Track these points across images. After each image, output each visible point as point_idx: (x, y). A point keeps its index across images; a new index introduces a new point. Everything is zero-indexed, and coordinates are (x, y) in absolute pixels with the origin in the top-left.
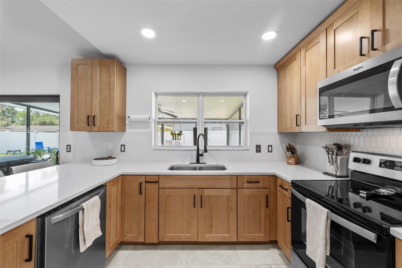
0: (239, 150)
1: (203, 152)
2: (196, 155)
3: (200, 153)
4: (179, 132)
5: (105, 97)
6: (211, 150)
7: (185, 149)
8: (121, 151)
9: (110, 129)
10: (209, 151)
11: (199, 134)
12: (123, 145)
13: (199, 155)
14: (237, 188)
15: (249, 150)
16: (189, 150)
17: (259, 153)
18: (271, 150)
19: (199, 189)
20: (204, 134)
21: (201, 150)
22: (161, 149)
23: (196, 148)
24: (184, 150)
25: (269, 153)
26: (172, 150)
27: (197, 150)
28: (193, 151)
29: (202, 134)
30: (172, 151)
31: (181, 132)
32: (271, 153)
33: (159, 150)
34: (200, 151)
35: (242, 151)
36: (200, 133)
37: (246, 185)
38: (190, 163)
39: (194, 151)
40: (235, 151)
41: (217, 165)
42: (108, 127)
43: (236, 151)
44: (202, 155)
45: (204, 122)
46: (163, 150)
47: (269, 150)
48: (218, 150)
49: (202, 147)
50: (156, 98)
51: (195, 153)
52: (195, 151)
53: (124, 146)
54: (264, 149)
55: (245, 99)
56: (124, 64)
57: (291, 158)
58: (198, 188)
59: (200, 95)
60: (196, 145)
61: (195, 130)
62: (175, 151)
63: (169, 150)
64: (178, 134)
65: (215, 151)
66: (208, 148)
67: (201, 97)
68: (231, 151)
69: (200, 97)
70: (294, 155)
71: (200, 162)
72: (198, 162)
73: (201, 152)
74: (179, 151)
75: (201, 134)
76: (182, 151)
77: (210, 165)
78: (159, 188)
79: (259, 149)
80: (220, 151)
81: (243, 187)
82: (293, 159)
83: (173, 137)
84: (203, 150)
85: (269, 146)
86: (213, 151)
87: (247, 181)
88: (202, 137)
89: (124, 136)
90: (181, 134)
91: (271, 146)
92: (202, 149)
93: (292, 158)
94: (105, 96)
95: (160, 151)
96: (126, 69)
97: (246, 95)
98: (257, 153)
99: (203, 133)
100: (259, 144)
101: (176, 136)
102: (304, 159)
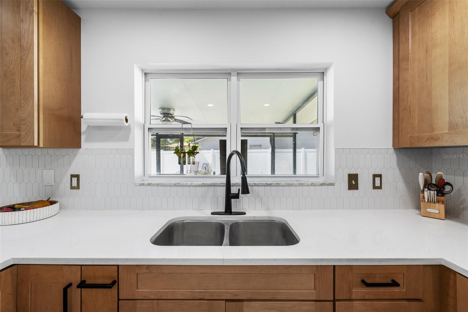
0: (312, 185)
1: (239, 190)
2: (225, 196)
3: (232, 192)
4: (191, 148)
5: (11, 67)
6: (255, 185)
7: (202, 183)
8: (72, 188)
9: (23, 140)
10: (252, 186)
11: (232, 150)
12: (76, 175)
13: (230, 197)
14: (334, 301)
15: (332, 184)
16: (211, 185)
17: (355, 191)
18: (379, 185)
19: (228, 303)
20: (240, 152)
21: (236, 185)
22: (153, 183)
23: (224, 180)
24: (199, 186)
25: (376, 190)
26: (175, 185)
27: (225, 185)
28: (219, 188)
29: (237, 152)
30: (176, 188)
31: (195, 148)
32: (379, 190)
33: (149, 184)
34: (233, 186)
35: (320, 187)
36: (234, 149)
37: (360, 291)
38: (213, 214)
39: (221, 186)
40: (305, 186)
41: (270, 217)
42: (19, 136)
43: (307, 187)
44: (237, 196)
45: (241, 128)
46: (158, 185)
47: (376, 185)
48: (270, 185)
49: (236, 179)
50: (146, 81)
51: (222, 191)
52: (222, 188)
53: (78, 176)
54: (365, 181)
55: (322, 82)
56: (76, 8)
57: (432, 204)
58: (227, 300)
59: (232, 74)
60: (225, 174)
61: (223, 144)
62: (181, 188)
63: (170, 185)
64: (188, 153)
65: (263, 187)
66: (249, 181)
67: (234, 79)
68: (296, 186)
69: (232, 78)
70: (442, 198)
71: (233, 211)
72: (228, 210)
73: (234, 190)
74: (189, 186)
75: (234, 151)
76: (196, 186)
77: (254, 217)
78: (119, 300)
79: (354, 183)
80: (274, 186)
81: (351, 295)
82: (442, 207)
83: (180, 157)
84: (239, 185)
85: (375, 176)
86: (260, 187)
87: (360, 280)
88: (238, 157)
89: (77, 156)
90: (196, 151)
91: (380, 176)
92: (237, 183)
93: (437, 205)
94: (12, 63)
95: (150, 187)
96: (80, 18)
97: (323, 73)
98: (351, 191)
99: (239, 150)
100: (354, 173)
101: (184, 156)
102: (462, 207)
